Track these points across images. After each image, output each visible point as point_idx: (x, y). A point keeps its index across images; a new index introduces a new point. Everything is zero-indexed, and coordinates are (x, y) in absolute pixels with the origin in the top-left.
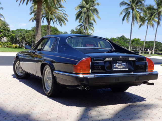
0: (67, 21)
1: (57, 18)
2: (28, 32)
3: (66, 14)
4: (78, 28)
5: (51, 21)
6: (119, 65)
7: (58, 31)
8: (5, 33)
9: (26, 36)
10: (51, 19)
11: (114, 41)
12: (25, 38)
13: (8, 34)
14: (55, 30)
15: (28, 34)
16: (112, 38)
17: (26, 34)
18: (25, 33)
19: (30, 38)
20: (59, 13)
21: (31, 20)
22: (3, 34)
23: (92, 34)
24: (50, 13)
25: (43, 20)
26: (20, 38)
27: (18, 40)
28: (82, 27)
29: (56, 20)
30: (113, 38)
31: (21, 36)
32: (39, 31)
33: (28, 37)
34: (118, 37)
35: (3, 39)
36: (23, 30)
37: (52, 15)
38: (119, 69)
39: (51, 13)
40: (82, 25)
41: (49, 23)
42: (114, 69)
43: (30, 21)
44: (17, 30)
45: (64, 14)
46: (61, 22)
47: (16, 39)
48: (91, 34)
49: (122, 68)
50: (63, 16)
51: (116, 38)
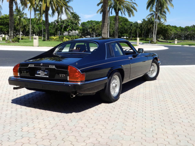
0: (137, 11)
1: (126, 8)
2: (99, 24)
3: (135, 3)
4: (149, 17)
5: (120, 12)
6: (41, 72)
7: (129, 21)
8: (72, 26)
9: (96, 27)
10: (119, 10)
11: (188, 30)
12: (95, 29)
13: (75, 27)
14: (125, 21)
15: (98, 26)
16: (186, 27)
17: (96, 26)
18: (95, 24)
19: (100, 30)
20: (128, 3)
21: (99, 12)
22: (70, 28)
23: (165, 23)
24: (118, 3)
25: (112, 11)
26: (91, 30)
27: (89, 32)
28: (153, 16)
29: (125, 11)
30: (188, 27)
31: (91, 28)
32: (105, 23)
33: (98, 29)
34: (194, 25)
35: (71, 32)
36: (94, 21)
37: (120, 5)
38: (40, 76)
39: (120, 2)
40: (154, 14)
41: (117, 13)
42: (36, 75)
43: (97, 12)
44: (88, 22)
45: (133, 3)
46: (130, 13)
47: (87, 31)
48: (163, 23)
49: (44, 74)
50: (131, 6)
51: (191, 27)
